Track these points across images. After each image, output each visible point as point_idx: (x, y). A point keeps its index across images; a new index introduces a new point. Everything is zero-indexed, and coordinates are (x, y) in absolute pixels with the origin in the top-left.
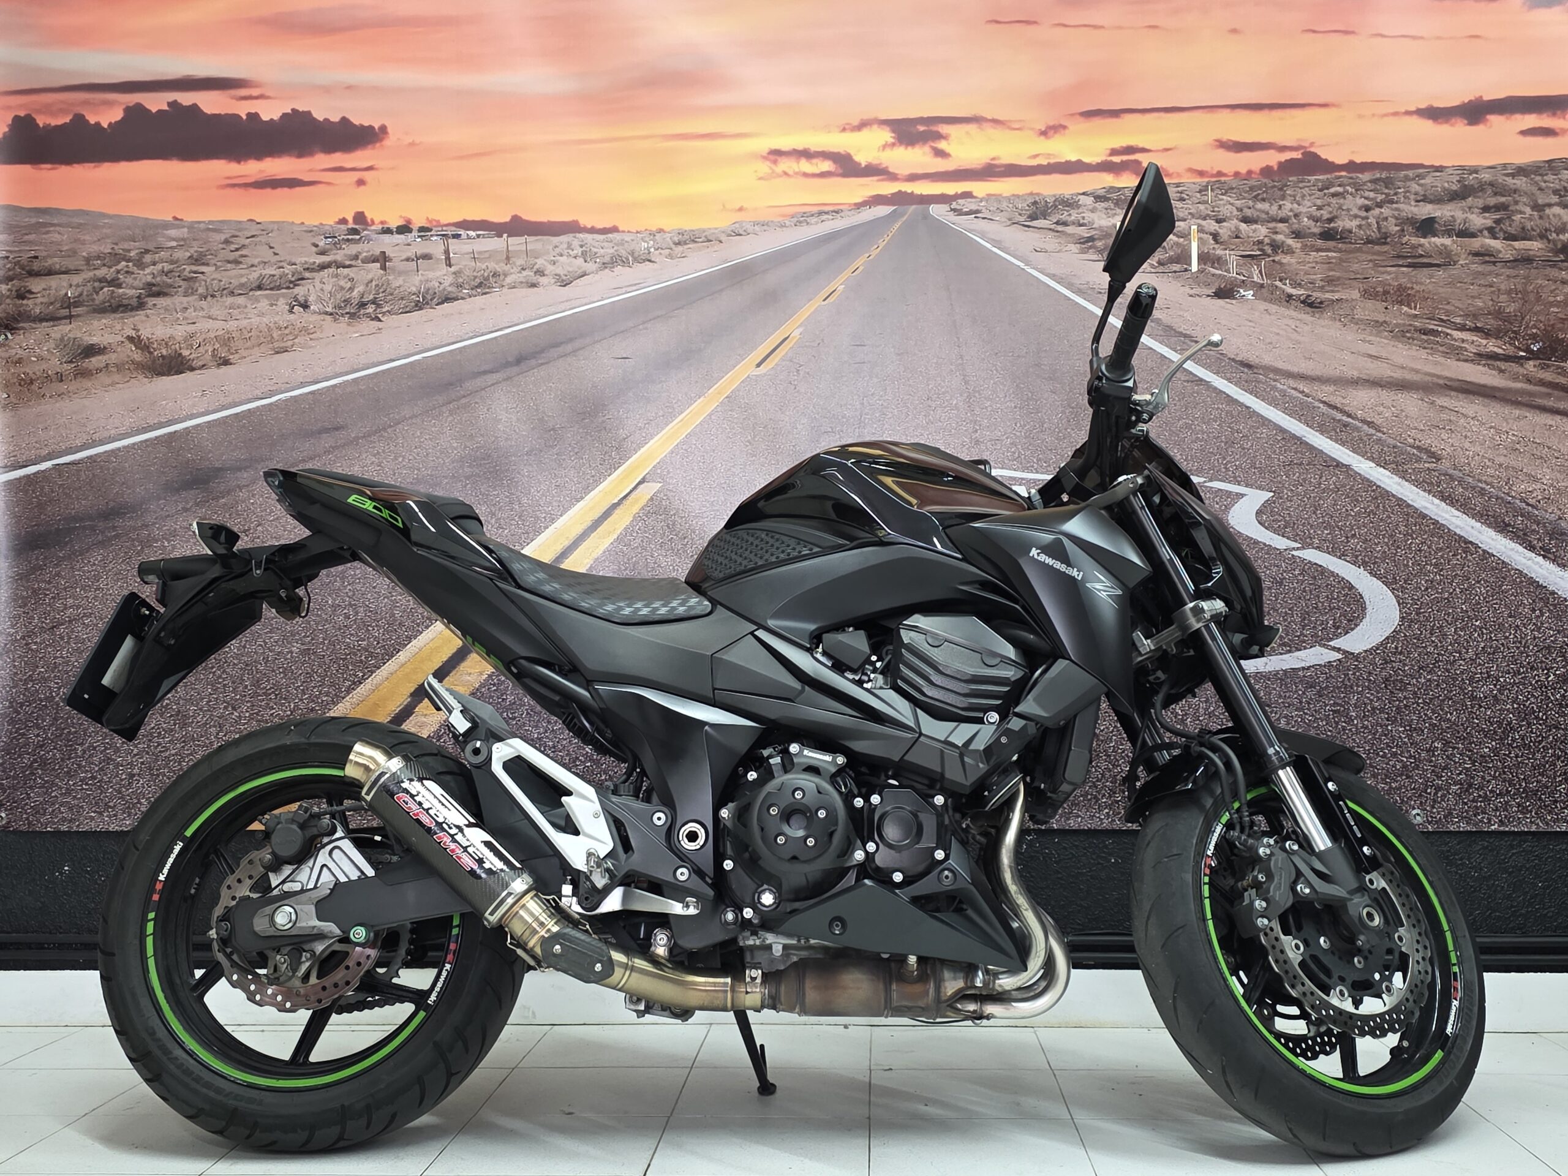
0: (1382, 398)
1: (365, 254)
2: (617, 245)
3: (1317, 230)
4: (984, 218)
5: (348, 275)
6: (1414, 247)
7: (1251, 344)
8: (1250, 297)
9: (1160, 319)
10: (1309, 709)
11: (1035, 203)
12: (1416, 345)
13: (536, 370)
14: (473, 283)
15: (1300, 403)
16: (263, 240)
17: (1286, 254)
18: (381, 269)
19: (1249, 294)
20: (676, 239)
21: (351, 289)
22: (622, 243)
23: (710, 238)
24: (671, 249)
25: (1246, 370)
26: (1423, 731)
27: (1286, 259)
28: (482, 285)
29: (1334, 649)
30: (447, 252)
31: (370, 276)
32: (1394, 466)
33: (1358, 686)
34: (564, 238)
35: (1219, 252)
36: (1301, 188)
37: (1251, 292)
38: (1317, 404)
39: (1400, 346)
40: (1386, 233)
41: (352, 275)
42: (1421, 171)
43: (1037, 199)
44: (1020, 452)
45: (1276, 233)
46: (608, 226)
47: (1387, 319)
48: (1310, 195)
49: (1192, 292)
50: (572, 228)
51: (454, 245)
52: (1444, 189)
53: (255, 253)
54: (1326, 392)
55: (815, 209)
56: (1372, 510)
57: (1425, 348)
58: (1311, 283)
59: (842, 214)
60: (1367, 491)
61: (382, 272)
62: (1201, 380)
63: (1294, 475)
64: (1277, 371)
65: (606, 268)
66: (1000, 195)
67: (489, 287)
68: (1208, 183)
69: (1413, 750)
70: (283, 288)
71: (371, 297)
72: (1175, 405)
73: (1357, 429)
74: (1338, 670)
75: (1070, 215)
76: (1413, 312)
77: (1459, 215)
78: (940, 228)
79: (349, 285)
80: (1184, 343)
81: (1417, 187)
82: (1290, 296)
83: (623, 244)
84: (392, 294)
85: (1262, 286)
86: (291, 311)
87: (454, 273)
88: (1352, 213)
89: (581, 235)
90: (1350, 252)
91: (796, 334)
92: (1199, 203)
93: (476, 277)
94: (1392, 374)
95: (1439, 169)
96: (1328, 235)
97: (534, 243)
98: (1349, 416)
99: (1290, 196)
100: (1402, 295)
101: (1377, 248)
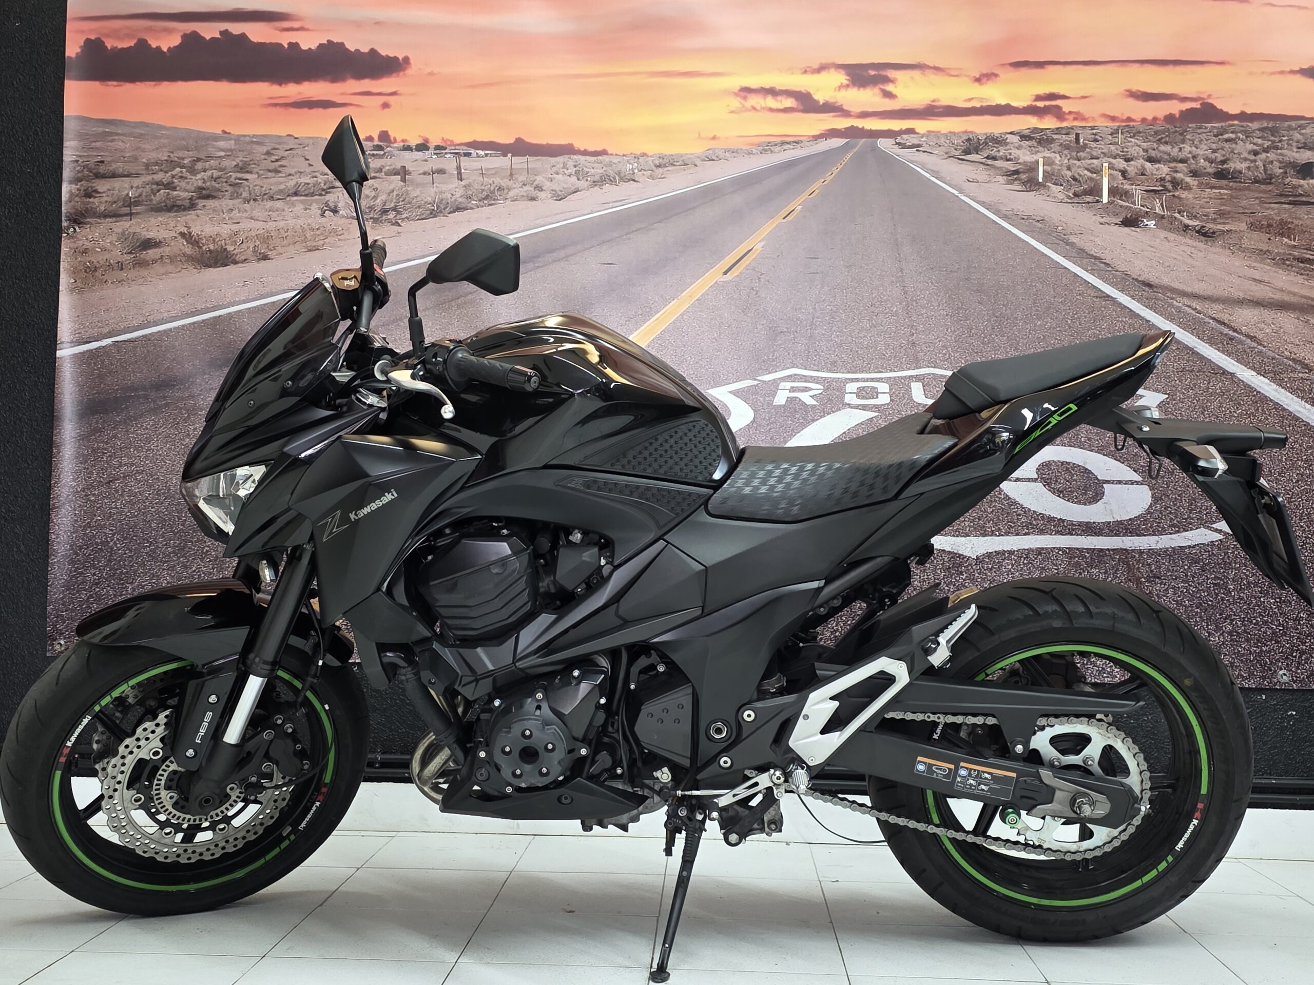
0: (1264, 316)
1: (388, 168)
2: (605, 165)
3: (1211, 170)
4: (924, 152)
5: (373, 185)
6: (1295, 187)
7: (1152, 267)
8: (1152, 226)
9: (1073, 243)
10: (1193, 582)
11: (969, 140)
12: (1294, 272)
13: (533, 272)
14: (480, 195)
15: (1193, 319)
16: (300, 153)
17: (1185, 190)
18: (401, 181)
19: (1152, 223)
20: (657, 162)
21: (375, 198)
22: (610, 164)
23: (687, 162)
24: (653, 171)
25: (1147, 289)
26: (1291, 603)
27: (1184, 195)
28: (489, 197)
29: (1216, 530)
30: (459, 168)
31: (392, 187)
32: (1272, 375)
33: (1236, 563)
34: (560, 159)
35: (1127, 187)
36: (1199, 134)
37: (1154, 222)
38: (1207, 320)
39: (1281, 271)
40: (1271, 175)
41: (376, 185)
42: (1303, 122)
43: (971, 136)
44: (950, 354)
45: (1177, 172)
46: (599, 149)
47: (1270, 248)
48: (1207, 140)
49: (1102, 220)
50: (568, 150)
51: (465, 162)
53: (292, 163)
54: (1215, 310)
55: (779, 140)
56: (1252, 413)
57: (1301, 274)
58: (1205, 216)
59: (801, 145)
60: (1249, 396)
61: (402, 183)
62: (1108, 296)
63: (1186, 380)
64: (1173, 290)
65: (596, 185)
66: (939, 132)
67: (494, 200)
68: (1119, 127)
69: (1281, 619)
70: (316, 195)
71: (392, 205)
72: (1085, 317)
73: (1241, 342)
74: (1219, 549)
75: (999, 151)
76: (1293, 243)
78: (885, 159)
79: (373, 194)
80: (1095, 264)
81: (1299, 135)
82: (1187, 227)
83: (611, 166)
84: (410, 203)
85: (1163, 217)
86: (323, 215)
87: (465, 186)
88: (1242, 156)
89: (575, 157)
90: (1240, 190)
91: (759, 247)
92: (1111, 144)
93: (483, 190)
94: (1273, 296)
96: (1221, 175)
97: (534, 162)
98: (1235, 331)
99: (1190, 140)
100: (1283, 228)
101: (1263, 187)
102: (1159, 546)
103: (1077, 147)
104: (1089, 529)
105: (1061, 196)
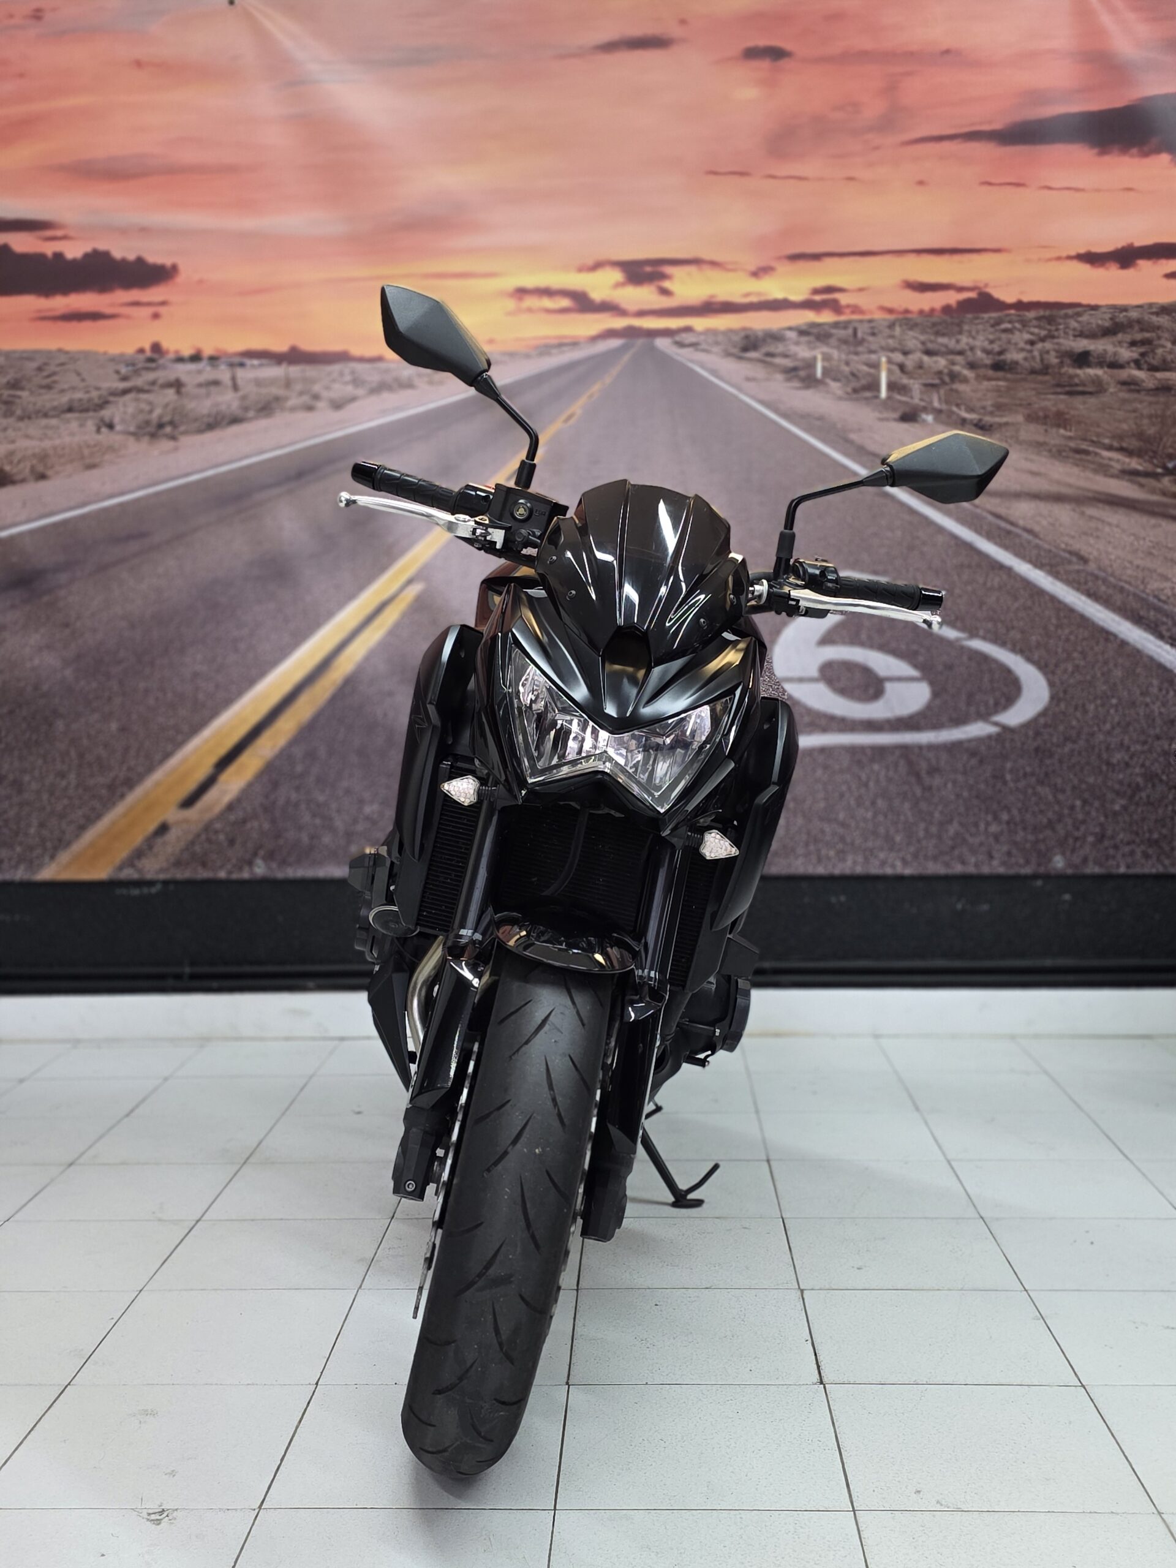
0: (1040, 509)
1: (161, 381)
2: (383, 372)
3: (988, 362)
4: (702, 350)
5: (148, 399)
6: (1071, 377)
8: (930, 421)
9: (852, 440)
11: (747, 337)
12: (1070, 463)
13: (313, 484)
14: (257, 406)
16: (72, 368)
17: (962, 383)
18: (176, 393)
19: (930, 418)
21: (151, 412)
22: (387, 371)
27: (962, 388)
28: (267, 408)
30: (234, 379)
31: (167, 400)
32: (1049, 567)
34: (336, 367)
35: (905, 381)
36: (976, 324)
37: (931, 416)
38: (985, 514)
39: (1057, 463)
40: (1047, 365)
41: (151, 399)
43: (749, 333)
45: (954, 364)
46: (375, 355)
47: (1047, 440)
48: (984, 331)
49: (881, 416)
50: (342, 357)
51: (240, 373)
52: (1098, 326)
53: (64, 379)
54: (993, 504)
55: (557, 341)
56: (1029, 606)
57: (1077, 466)
58: (982, 409)
59: (580, 346)
60: (1025, 590)
61: (177, 397)
63: (964, 575)
65: (374, 393)
66: (717, 329)
67: (272, 411)
68: (896, 319)
69: (1056, 808)
70: (91, 411)
71: (168, 419)
73: (1018, 536)
74: (997, 742)
75: (777, 347)
76: (1069, 434)
77: (1110, 349)
78: (664, 360)
79: (148, 408)
81: (1075, 324)
82: (965, 420)
84: (186, 416)
85: (941, 411)
86: (98, 432)
87: (241, 398)
88: (1019, 347)
89: (351, 364)
90: (1017, 381)
92: (888, 337)
93: (259, 401)
94: (1049, 488)
95: (1095, 308)
96: (998, 366)
97: (310, 371)
98: (1012, 524)
99: (967, 331)
100: (1059, 419)
101: (1040, 378)
103: (854, 341)
105: (840, 392)
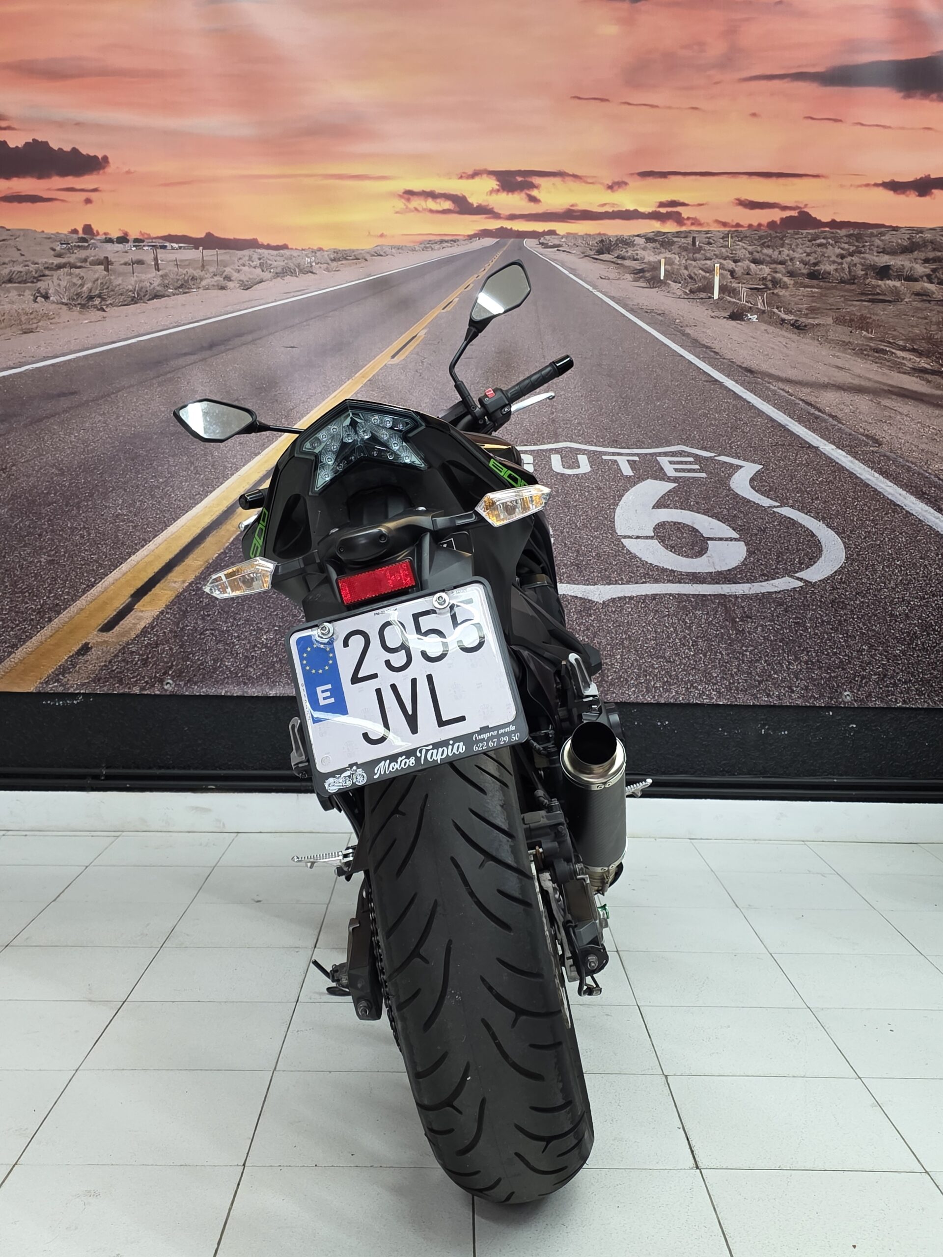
0: (844, 398)
1: (92, 258)
2: (287, 259)
3: (805, 271)
4: (564, 251)
5: (79, 274)
6: (874, 287)
7: (753, 355)
8: (755, 320)
9: (689, 334)
10: (778, 621)
11: (602, 241)
12: (870, 360)
13: (224, 354)
14: (176, 284)
15: (786, 400)
16: (12, 244)
17: (782, 288)
18: (105, 270)
19: (754, 318)
20: (332, 257)
21: (82, 285)
22: (291, 258)
23: (358, 257)
24: (328, 264)
25: (749, 375)
26: (855, 638)
27: (782, 292)
28: (184, 286)
29: (798, 579)
30: (156, 259)
31: (96, 276)
32: (849, 448)
33: (813, 605)
34: (246, 253)
35: (734, 285)
36: (796, 239)
37: (756, 316)
38: (797, 401)
39: (859, 360)
40: (854, 276)
41: (82, 274)
42: (883, 230)
43: (604, 238)
44: (584, 430)
45: (776, 272)
46: (280, 243)
47: (851, 340)
48: (802, 245)
49: (713, 314)
50: (253, 244)
51: (161, 254)
52: (898, 244)
53: (6, 253)
54: (804, 393)
55: (438, 238)
56: (831, 480)
57: (876, 363)
58: (799, 311)
59: (458, 243)
60: (829, 466)
61: (106, 273)
62: (716, 380)
63: (778, 453)
64: (771, 376)
65: (278, 276)
66: (576, 234)
67: (188, 288)
68: (729, 231)
69: (847, 651)
70: (28, 282)
71: (97, 292)
72: (697, 399)
73: (825, 421)
74: (800, 594)
75: (627, 251)
76: (870, 335)
77: (907, 264)
78: (531, 258)
79: (80, 282)
80: (706, 352)
81: (879, 242)
82: (783, 320)
83: (291, 259)
84: (113, 291)
85: (764, 312)
86: (35, 301)
87: (162, 276)
88: (831, 259)
89: (259, 251)
90: (828, 289)
91: (422, 334)
92: (722, 247)
93: (178, 280)
94: (852, 381)
95: (896, 229)
96: (813, 275)
97: (223, 255)
98: (820, 411)
99: (788, 244)
100: (862, 323)
101: (848, 286)
102: (752, 592)
103: (693, 249)
104: (695, 578)
105: (679, 293)
